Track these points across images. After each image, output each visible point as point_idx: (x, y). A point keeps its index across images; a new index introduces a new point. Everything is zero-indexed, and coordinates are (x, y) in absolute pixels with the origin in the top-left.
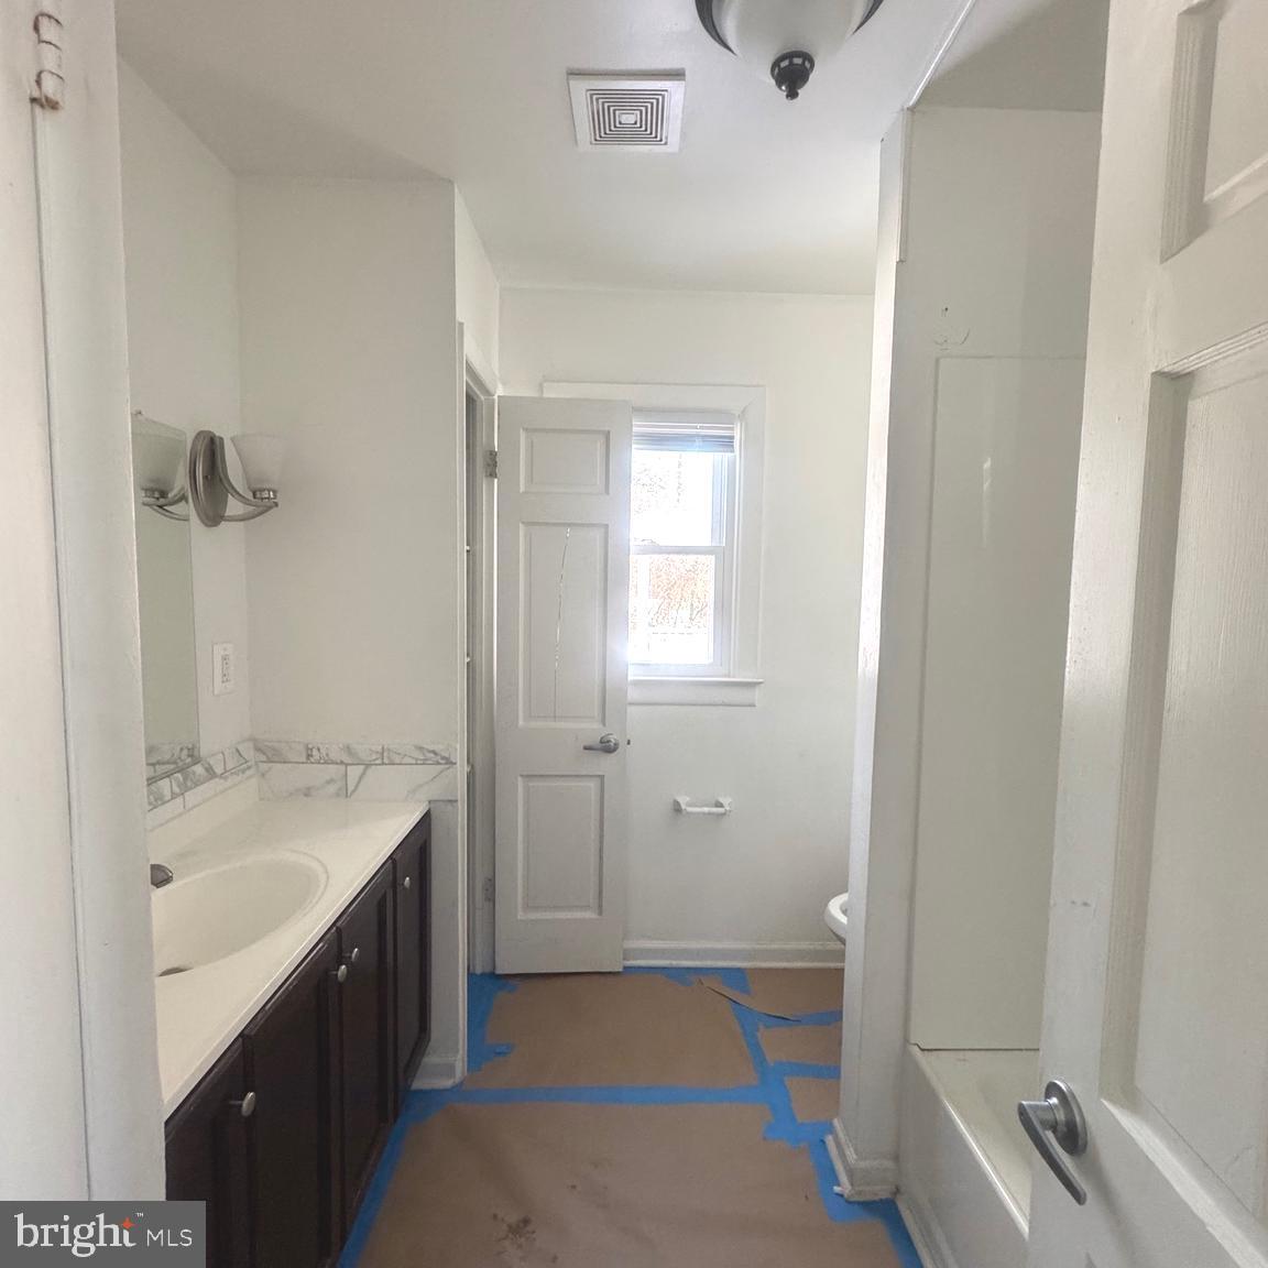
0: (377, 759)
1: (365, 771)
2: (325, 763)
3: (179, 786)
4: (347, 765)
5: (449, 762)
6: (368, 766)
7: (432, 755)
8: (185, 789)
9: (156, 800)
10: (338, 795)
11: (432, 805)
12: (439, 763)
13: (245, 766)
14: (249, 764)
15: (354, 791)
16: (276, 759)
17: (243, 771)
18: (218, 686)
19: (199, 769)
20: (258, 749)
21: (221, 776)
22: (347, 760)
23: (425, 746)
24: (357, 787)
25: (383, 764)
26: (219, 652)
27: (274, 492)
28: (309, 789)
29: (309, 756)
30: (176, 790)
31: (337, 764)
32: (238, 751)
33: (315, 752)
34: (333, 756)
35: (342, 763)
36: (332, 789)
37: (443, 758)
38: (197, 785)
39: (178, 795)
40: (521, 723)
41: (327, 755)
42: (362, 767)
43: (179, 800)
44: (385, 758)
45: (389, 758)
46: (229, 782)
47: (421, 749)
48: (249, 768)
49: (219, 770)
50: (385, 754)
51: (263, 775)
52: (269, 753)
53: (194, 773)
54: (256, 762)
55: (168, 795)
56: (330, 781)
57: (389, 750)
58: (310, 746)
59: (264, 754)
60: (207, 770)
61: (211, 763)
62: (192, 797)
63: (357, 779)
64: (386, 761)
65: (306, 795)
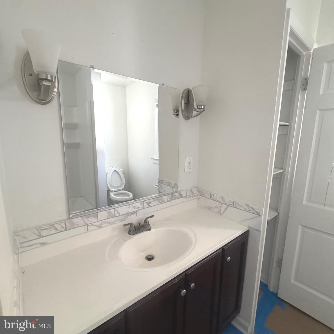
0: (231, 204)
1: (227, 207)
2: (215, 201)
3: (170, 198)
4: (222, 203)
5: (259, 215)
6: (228, 206)
7: (252, 209)
8: (172, 199)
9: (161, 202)
10: (218, 212)
11: (250, 229)
12: (254, 214)
13: (194, 195)
14: (195, 195)
15: (223, 213)
16: (202, 195)
17: (193, 197)
18: (187, 170)
19: (177, 194)
20: (198, 191)
21: (184, 197)
22: (222, 202)
23: (250, 205)
24: (224, 212)
25: (233, 207)
26: (187, 159)
27: (204, 106)
28: (210, 207)
29: (211, 197)
30: (168, 199)
31: (219, 202)
32: (191, 190)
33: (213, 196)
34: (218, 199)
35: (220, 202)
36: (216, 210)
37: (256, 212)
38: (176, 199)
39: (169, 201)
40: (304, 202)
41: (216, 198)
42: (226, 206)
43: (170, 202)
44: (234, 205)
45: (235, 205)
46: (188, 199)
47: (248, 205)
48: (195, 196)
49: (184, 195)
50: (234, 204)
51: (199, 199)
52: (201, 193)
53: (175, 195)
54: (198, 195)
55: (166, 200)
56: (216, 207)
57: (236, 202)
58: (211, 194)
59: (200, 193)
60: (180, 195)
61: (181, 193)
62: (174, 202)
63: (224, 210)
64: (234, 206)
65: (209, 209)
